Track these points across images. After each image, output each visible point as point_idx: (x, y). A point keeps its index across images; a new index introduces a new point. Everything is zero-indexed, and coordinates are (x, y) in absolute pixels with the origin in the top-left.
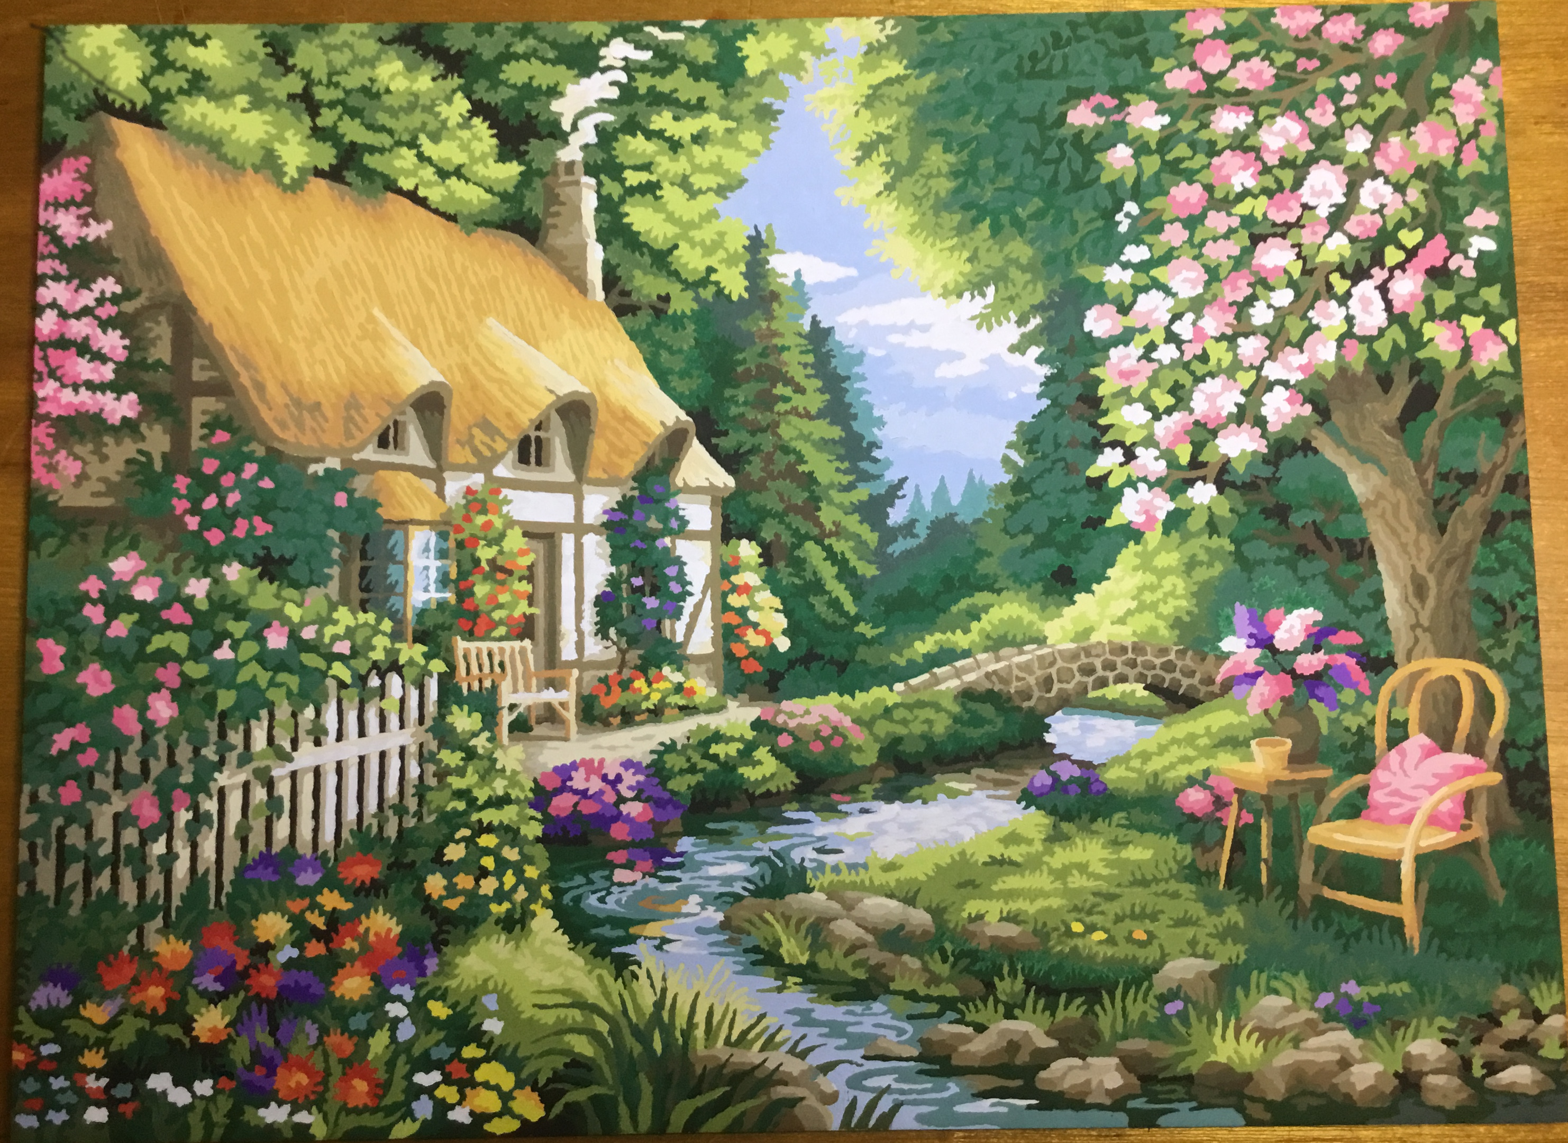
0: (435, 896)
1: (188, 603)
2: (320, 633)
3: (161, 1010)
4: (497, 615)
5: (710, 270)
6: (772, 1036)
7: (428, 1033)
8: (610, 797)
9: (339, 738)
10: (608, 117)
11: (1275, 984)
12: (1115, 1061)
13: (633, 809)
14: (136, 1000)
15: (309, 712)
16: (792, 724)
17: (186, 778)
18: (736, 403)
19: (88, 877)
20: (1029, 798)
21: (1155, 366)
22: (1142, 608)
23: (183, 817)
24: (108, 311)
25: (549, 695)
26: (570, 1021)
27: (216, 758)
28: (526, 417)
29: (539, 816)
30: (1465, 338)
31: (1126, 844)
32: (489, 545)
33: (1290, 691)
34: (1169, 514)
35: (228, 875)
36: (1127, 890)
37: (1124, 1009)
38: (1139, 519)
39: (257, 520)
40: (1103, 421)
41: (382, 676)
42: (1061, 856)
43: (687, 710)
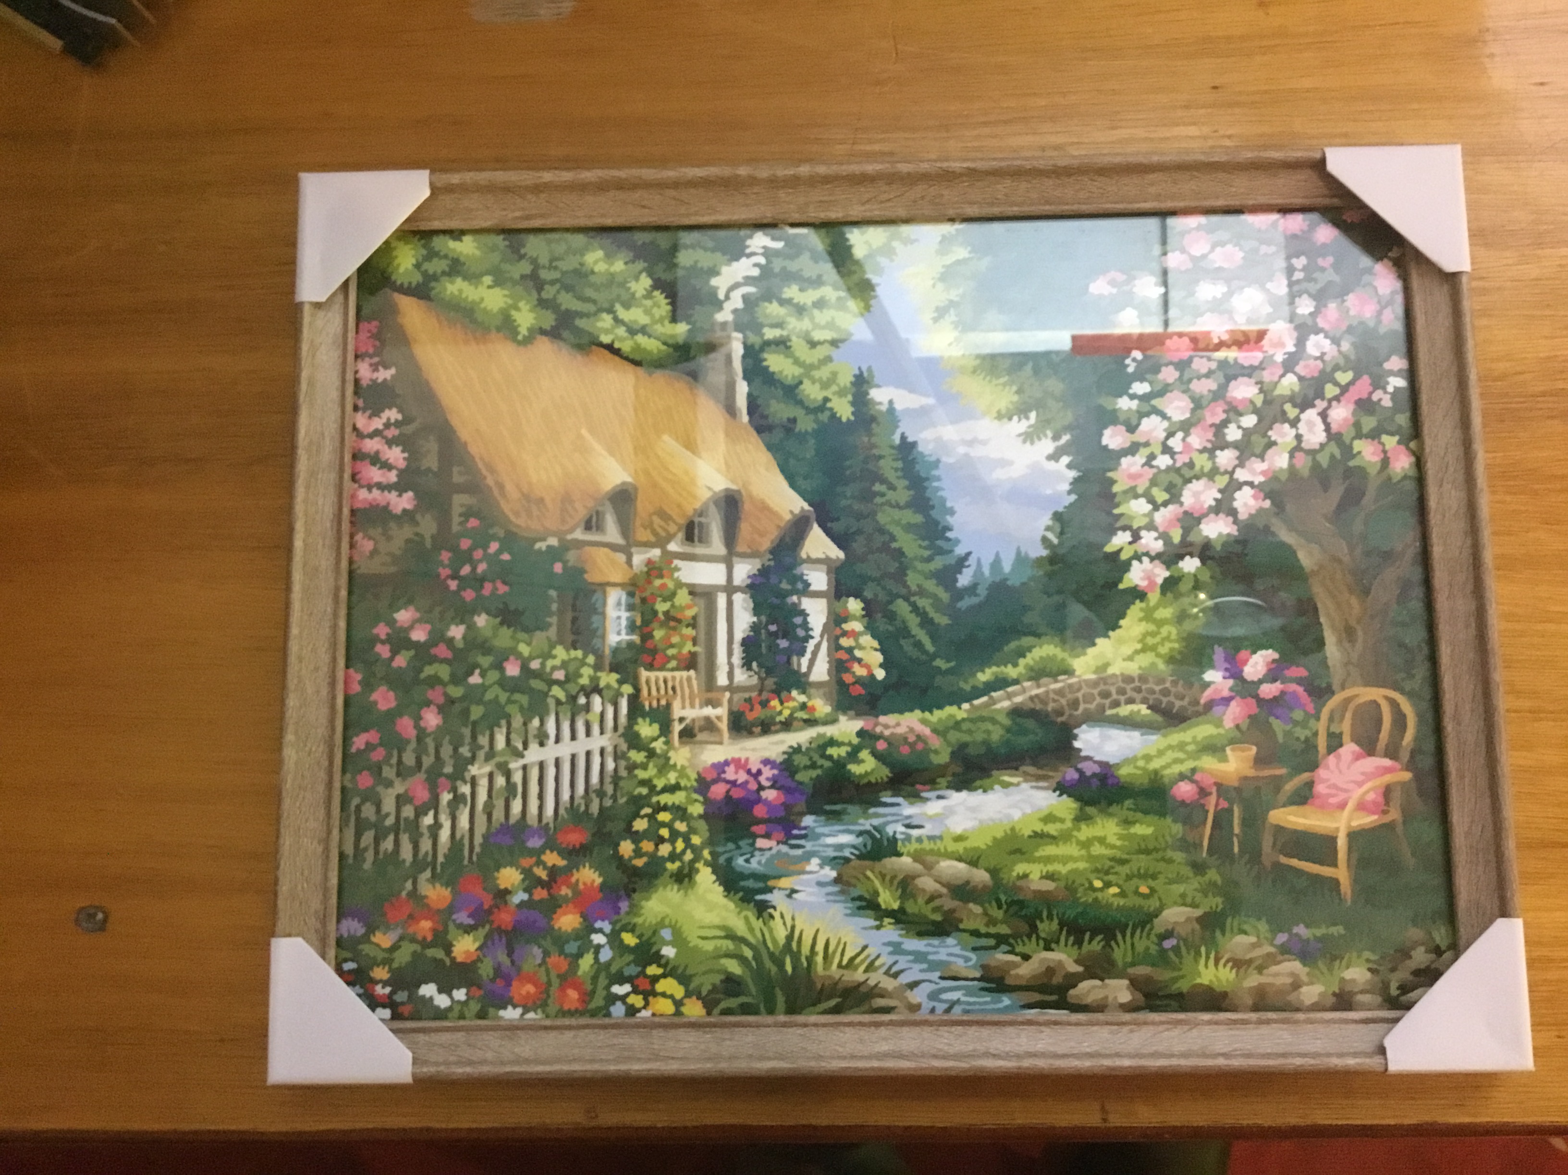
0: (626, 857)
1: (450, 642)
2: (543, 665)
3: (429, 938)
4: (671, 652)
5: (826, 400)
6: (872, 963)
7: (621, 956)
8: (753, 786)
9: (557, 741)
10: (751, 289)
11: (1246, 927)
12: (1126, 982)
13: (770, 795)
14: (411, 930)
15: (536, 722)
16: (887, 733)
17: (448, 769)
18: (846, 497)
19: (377, 841)
20: (1062, 788)
21: (1155, 470)
22: (1143, 650)
23: (446, 797)
24: (392, 432)
25: (709, 711)
26: (724, 949)
27: (469, 755)
28: (691, 507)
29: (701, 798)
30: (1385, 452)
31: (1134, 823)
32: (665, 600)
33: (1255, 710)
34: (1166, 580)
35: (478, 840)
36: (1134, 857)
37: (1133, 945)
38: (1143, 584)
39: (499, 585)
40: (1116, 511)
41: (587, 696)
42: (1086, 832)
43: (811, 722)
